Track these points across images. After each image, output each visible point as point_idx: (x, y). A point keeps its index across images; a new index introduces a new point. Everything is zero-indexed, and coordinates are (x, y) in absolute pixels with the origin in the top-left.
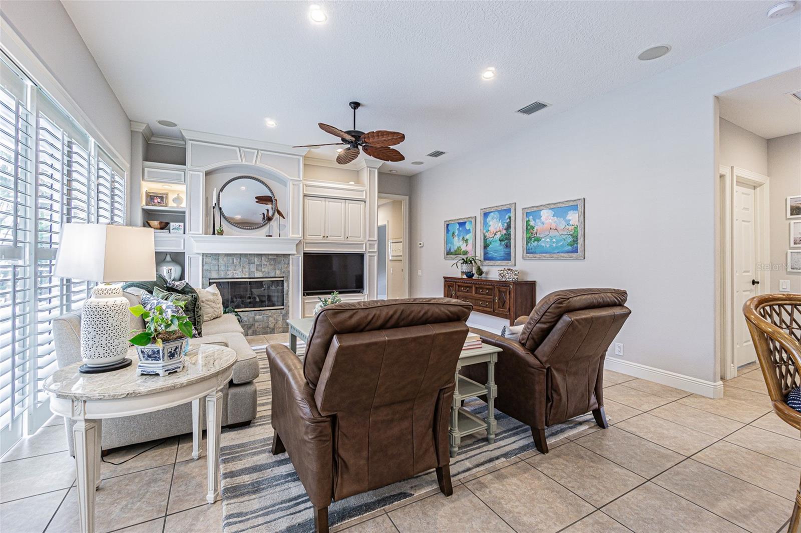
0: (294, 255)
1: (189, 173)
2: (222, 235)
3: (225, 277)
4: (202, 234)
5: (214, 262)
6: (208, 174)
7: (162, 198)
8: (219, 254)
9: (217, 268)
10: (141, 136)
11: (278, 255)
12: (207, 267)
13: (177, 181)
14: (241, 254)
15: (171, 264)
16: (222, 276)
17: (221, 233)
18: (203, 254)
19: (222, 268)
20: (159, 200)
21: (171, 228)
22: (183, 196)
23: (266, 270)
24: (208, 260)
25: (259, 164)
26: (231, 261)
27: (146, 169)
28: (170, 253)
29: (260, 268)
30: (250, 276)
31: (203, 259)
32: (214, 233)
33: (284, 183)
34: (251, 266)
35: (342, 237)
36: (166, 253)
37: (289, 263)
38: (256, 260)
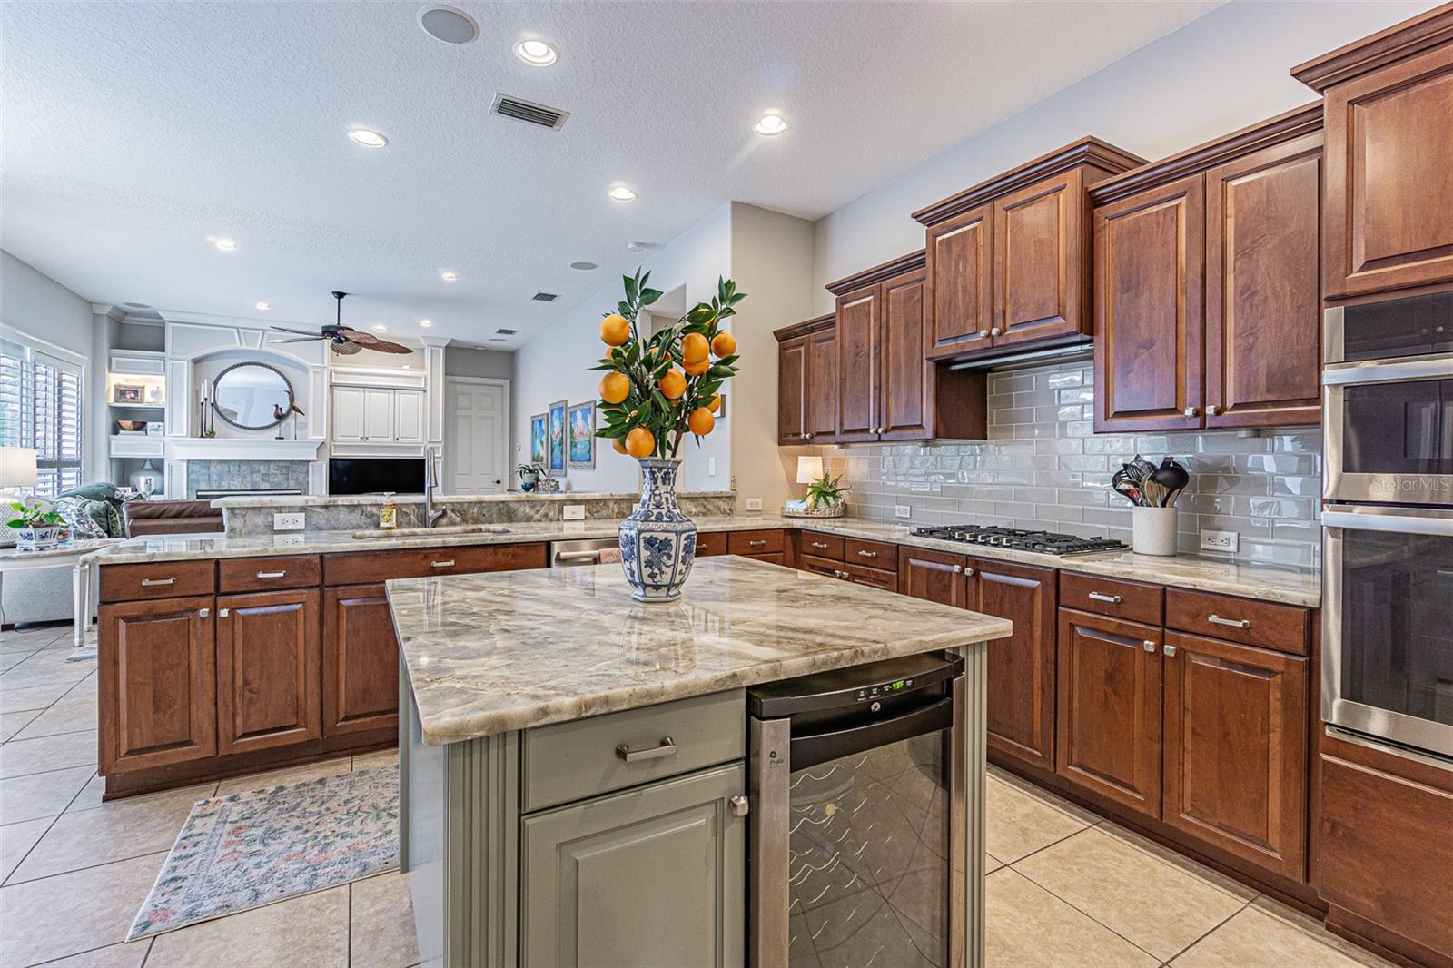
0: (315, 461)
1: (169, 362)
2: (213, 437)
3: (218, 489)
4: (187, 436)
5: (204, 471)
6: (196, 361)
7: (136, 392)
8: (210, 461)
9: (207, 477)
11: (291, 462)
12: (193, 476)
13: (156, 371)
14: (240, 461)
15: (151, 472)
16: (215, 488)
17: (212, 434)
18: (189, 461)
19: (215, 477)
20: (133, 395)
21: (149, 429)
22: (163, 389)
23: (275, 480)
24: (195, 468)
25: (265, 348)
26: (226, 470)
27: (114, 360)
28: (150, 460)
29: (266, 478)
30: (253, 488)
31: (188, 467)
32: (202, 436)
33: (305, 369)
34: (254, 476)
35: (390, 439)
36: (145, 460)
37: (307, 472)
38: (262, 469)
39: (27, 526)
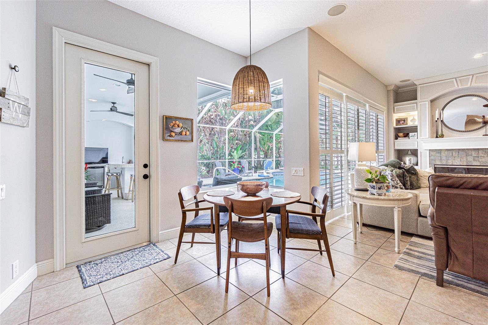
1: (419, 104)
2: (443, 137)
3: (446, 164)
4: (429, 138)
5: (438, 155)
6: (432, 101)
7: (405, 120)
8: (441, 150)
9: (440, 158)
10: (392, 92)
12: (432, 158)
13: (413, 109)
14: (459, 149)
15: (411, 156)
16: (444, 164)
17: (442, 136)
18: (430, 150)
19: (444, 158)
20: (403, 122)
21: (410, 136)
22: (416, 118)
23: (483, 160)
24: (434, 153)
26: (451, 154)
27: (395, 108)
28: (411, 150)
29: (477, 159)
30: (468, 165)
31: (430, 153)
32: (437, 137)
34: (468, 157)
36: (408, 150)
38: (474, 154)
39: (373, 182)
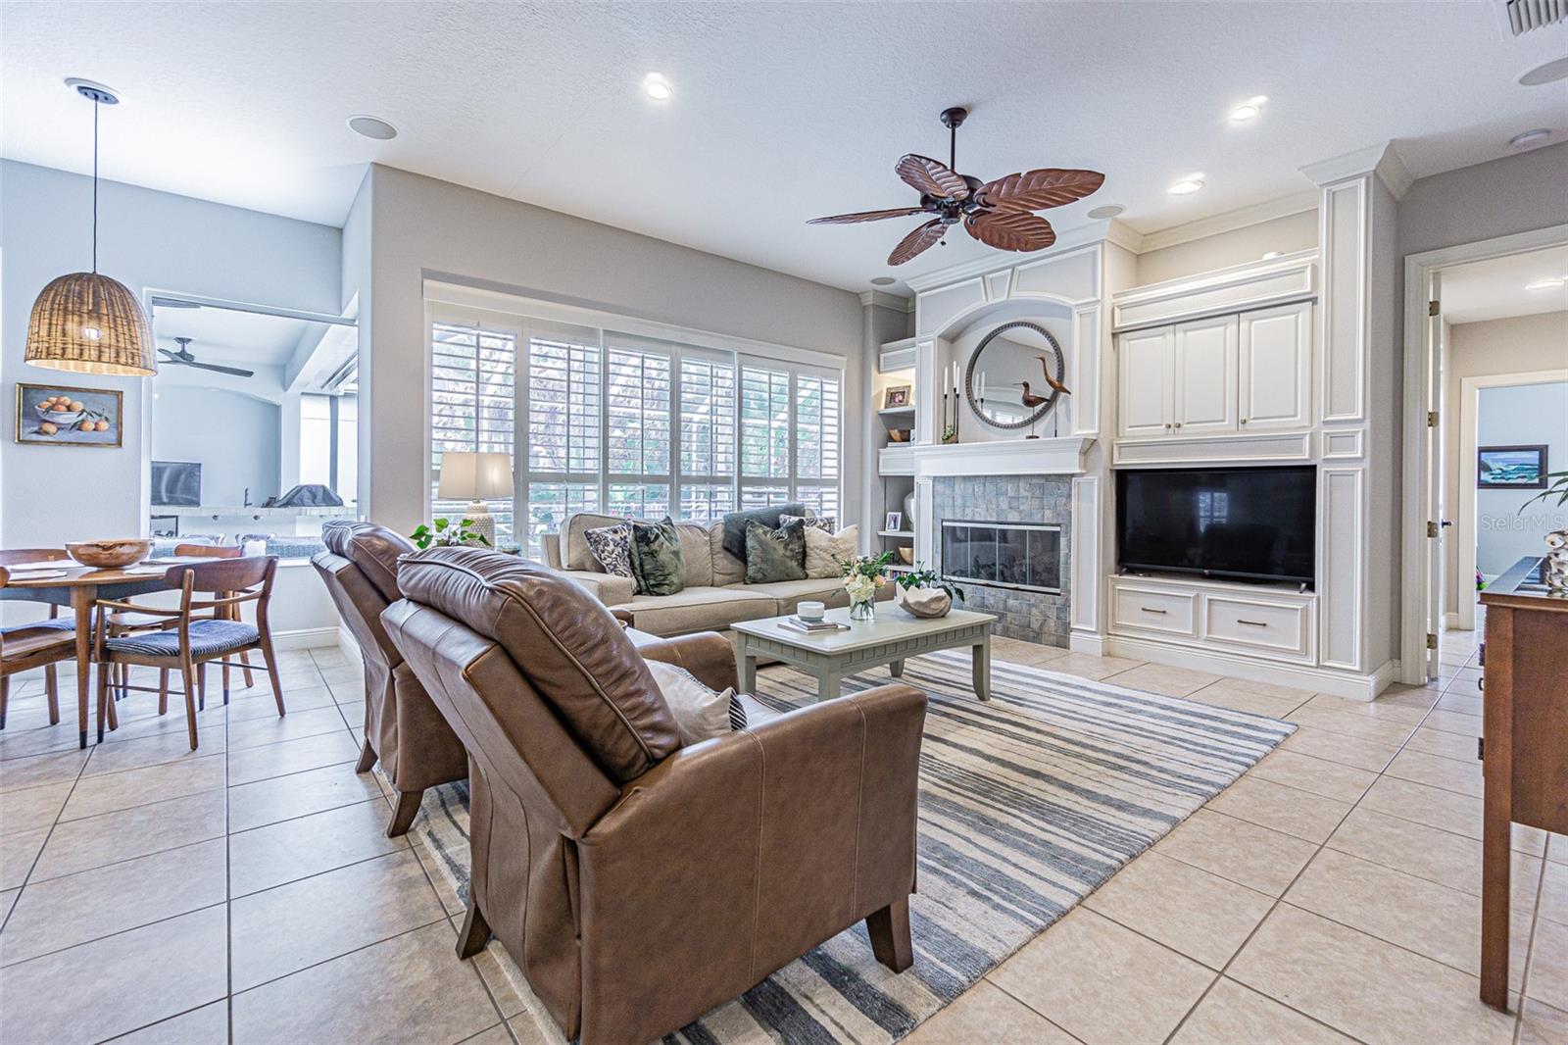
0: (1081, 475)
1: (918, 348)
2: (957, 441)
3: (962, 518)
4: (933, 444)
5: (949, 491)
7: (903, 392)
8: (954, 477)
9: (951, 501)
10: (871, 309)
11: (1047, 477)
12: (938, 500)
14: (986, 477)
16: (959, 517)
18: (935, 477)
19: (959, 502)
20: (901, 398)
23: (1026, 508)
24: (940, 487)
27: (882, 356)
29: (1015, 504)
30: (1000, 520)
31: (934, 486)
32: (946, 441)
34: (1001, 499)
35: (1229, 423)
37: (1070, 495)
38: (1010, 488)
